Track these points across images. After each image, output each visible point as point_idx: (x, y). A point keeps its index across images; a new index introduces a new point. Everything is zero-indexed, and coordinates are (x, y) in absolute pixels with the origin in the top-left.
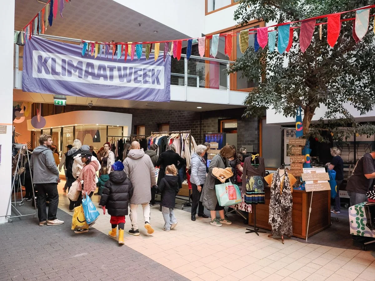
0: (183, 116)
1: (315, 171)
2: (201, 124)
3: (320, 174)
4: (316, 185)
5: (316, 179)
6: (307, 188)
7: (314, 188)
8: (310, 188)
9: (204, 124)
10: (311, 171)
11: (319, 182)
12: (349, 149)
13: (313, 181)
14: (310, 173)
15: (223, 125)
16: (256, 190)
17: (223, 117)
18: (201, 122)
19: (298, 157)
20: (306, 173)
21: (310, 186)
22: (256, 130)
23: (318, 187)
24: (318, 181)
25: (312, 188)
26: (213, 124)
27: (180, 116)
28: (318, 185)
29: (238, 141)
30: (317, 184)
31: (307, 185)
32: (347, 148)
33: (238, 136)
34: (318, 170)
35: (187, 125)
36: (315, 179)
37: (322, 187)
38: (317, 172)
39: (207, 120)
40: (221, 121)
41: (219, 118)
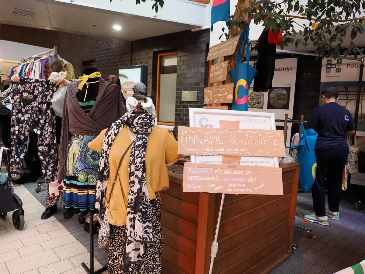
0: (112, 48)
1: (238, 122)
2: (131, 60)
3: (254, 133)
4: (228, 172)
5: (236, 151)
6: (191, 178)
7: (218, 179)
8: (202, 179)
9: (135, 59)
10: (221, 122)
11: (245, 161)
12: (347, 95)
13: (225, 156)
14: (217, 126)
15: (162, 62)
16: (82, 177)
17: (159, 48)
18: (132, 56)
19: (220, 90)
20: (198, 126)
21: (205, 171)
22: (202, 67)
23: (237, 180)
24: (243, 159)
25: (212, 182)
26: (147, 60)
27: (107, 50)
28: (236, 172)
29: (177, 85)
30: (234, 167)
31: (193, 166)
32: (344, 93)
33: (178, 76)
34: (248, 118)
35: (115, 62)
36: (230, 151)
37: (251, 180)
38: (242, 126)
39: (139, 54)
40: (159, 55)
41: (155, 50)
